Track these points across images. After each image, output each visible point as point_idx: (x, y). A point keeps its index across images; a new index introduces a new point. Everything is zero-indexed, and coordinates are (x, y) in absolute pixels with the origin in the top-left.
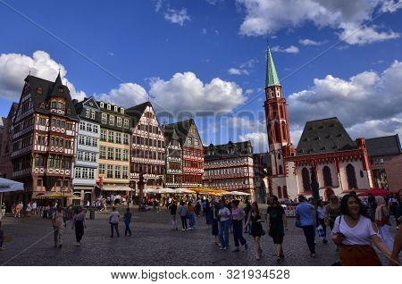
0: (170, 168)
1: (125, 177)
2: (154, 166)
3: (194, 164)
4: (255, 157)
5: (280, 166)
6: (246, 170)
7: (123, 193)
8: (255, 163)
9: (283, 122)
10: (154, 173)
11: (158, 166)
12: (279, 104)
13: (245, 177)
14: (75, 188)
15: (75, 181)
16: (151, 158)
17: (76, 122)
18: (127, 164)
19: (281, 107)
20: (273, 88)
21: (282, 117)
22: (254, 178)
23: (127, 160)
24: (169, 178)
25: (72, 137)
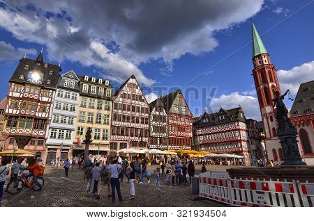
0: (154, 131)
1: (105, 138)
2: (137, 129)
3: (181, 129)
4: (248, 122)
5: (274, 129)
6: (237, 134)
7: (103, 153)
8: (248, 127)
9: (273, 86)
10: (136, 136)
11: (141, 129)
12: (267, 70)
13: (237, 141)
14: (49, 147)
15: (49, 141)
16: (133, 122)
17: (53, 90)
18: (108, 127)
19: (270, 73)
20: (260, 56)
21: (272, 81)
22: (248, 141)
23: (108, 124)
24: (153, 141)
25: (47, 103)
